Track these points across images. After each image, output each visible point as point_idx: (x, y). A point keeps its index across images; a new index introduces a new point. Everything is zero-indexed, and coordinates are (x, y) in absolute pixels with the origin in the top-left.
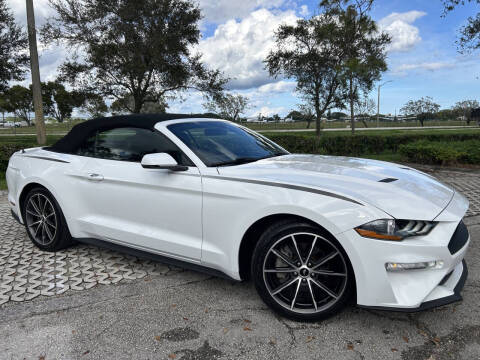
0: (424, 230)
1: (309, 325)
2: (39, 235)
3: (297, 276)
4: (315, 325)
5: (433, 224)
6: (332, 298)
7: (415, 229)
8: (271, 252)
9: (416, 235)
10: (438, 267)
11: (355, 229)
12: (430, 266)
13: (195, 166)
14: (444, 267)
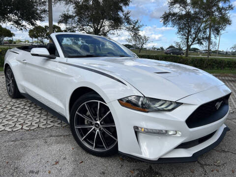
2: (10, 91)
3: (92, 125)
5: (178, 104)
7: (163, 106)
9: (163, 110)
10: (178, 135)
11: (118, 100)
12: (170, 133)
13: (59, 56)
14: (182, 136)
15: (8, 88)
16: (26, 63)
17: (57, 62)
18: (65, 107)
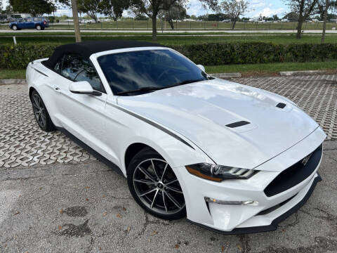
0: (246, 175)
1: (161, 221)
3: (155, 187)
4: (166, 222)
5: (255, 172)
6: (177, 208)
7: (238, 173)
8: (138, 169)
9: (238, 178)
10: (255, 204)
11: (186, 166)
12: (246, 203)
13: (106, 93)
14: (260, 205)
15: (38, 117)
16: (60, 93)
17: (103, 101)
18: (120, 158)
